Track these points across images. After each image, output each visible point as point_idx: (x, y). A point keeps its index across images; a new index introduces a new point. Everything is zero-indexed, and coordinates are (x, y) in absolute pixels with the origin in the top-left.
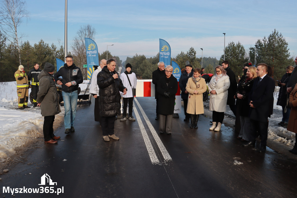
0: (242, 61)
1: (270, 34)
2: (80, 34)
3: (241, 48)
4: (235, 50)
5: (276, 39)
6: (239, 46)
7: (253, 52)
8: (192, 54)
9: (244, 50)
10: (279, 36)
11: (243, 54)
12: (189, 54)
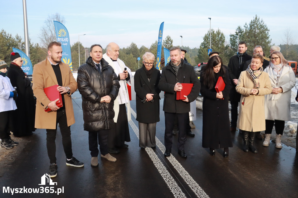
0: (222, 49)
1: (252, 20)
2: (48, 24)
3: (221, 35)
4: (215, 37)
5: (257, 25)
6: (218, 33)
7: (233, 39)
8: (169, 43)
9: (224, 38)
10: (260, 21)
11: (223, 42)
12: (166, 43)
